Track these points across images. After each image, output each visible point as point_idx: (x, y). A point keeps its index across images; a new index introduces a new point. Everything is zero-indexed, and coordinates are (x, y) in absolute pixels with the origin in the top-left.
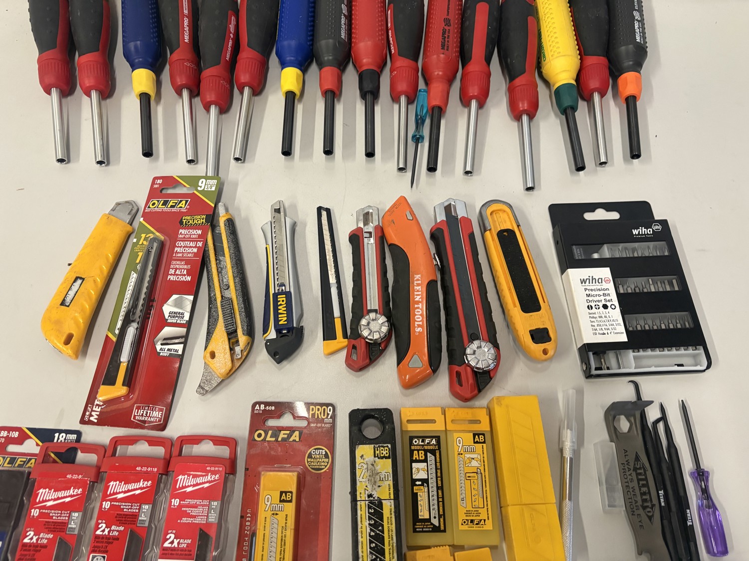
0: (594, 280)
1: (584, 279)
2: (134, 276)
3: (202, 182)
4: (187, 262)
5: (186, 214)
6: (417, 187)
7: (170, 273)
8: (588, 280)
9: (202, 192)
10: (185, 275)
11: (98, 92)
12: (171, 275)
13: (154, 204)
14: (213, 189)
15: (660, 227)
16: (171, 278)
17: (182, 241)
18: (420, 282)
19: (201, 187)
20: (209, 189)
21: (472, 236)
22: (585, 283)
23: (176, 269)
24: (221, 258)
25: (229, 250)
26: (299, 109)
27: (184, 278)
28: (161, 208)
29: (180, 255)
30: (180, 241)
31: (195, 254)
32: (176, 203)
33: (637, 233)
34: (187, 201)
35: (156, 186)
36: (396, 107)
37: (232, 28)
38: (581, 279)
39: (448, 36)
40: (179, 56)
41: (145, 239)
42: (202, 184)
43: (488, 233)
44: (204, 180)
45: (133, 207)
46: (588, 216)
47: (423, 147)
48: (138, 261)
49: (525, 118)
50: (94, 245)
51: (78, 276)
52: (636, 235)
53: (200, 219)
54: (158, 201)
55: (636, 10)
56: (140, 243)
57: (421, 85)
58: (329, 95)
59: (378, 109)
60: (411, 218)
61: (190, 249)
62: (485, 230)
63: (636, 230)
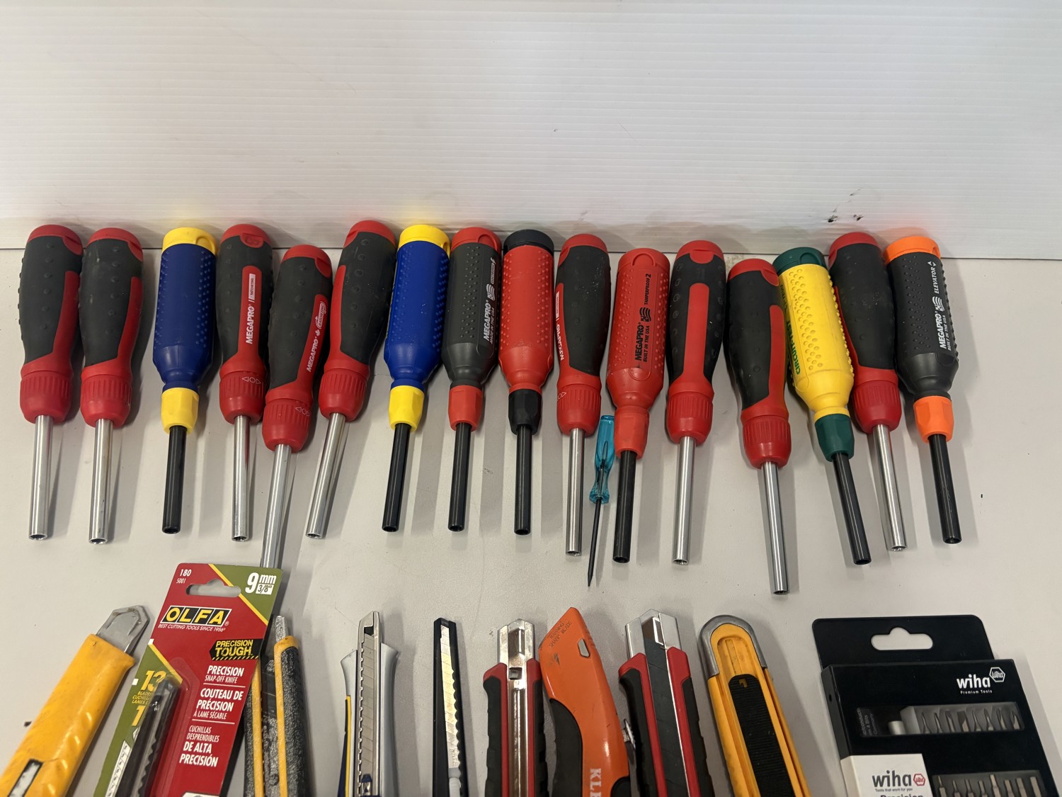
0: (896, 779)
1: (879, 777)
2: (126, 751)
3: (254, 577)
4: (216, 729)
5: (222, 636)
6: (598, 584)
7: (185, 749)
8: (886, 779)
9: (252, 597)
10: (208, 755)
11: (108, 422)
12: (187, 752)
13: (173, 614)
14: (270, 592)
15: (1002, 675)
16: (186, 759)
17: (211, 687)
18: (599, 784)
19: (250, 587)
20: (263, 593)
21: (687, 688)
22: (881, 785)
23: (196, 742)
24: (271, 721)
25: (285, 709)
26: (417, 445)
27: (207, 759)
28: (184, 623)
29: (205, 715)
30: (207, 687)
31: (230, 715)
32: (209, 615)
33: (965, 687)
34: (226, 613)
35: (181, 581)
36: (566, 440)
37: (319, 321)
38: (873, 777)
39: (647, 337)
40: (236, 366)
41: (153, 680)
42: (253, 580)
43: (713, 681)
44: (256, 575)
45: (139, 620)
46: (881, 643)
47: (607, 509)
48: (135, 723)
49: (769, 467)
50: (66, 698)
51: (33, 757)
52: (963, 689)
53: (243, 648)
54: (181, 609)
55: (936, 295)
56: (143, 688)
57: (606, 409)
58: (462, 429)
59: (537, 445)
60: (587, 655)
61: (223, 704)
62: (710, 676)
63: (962, 680)
